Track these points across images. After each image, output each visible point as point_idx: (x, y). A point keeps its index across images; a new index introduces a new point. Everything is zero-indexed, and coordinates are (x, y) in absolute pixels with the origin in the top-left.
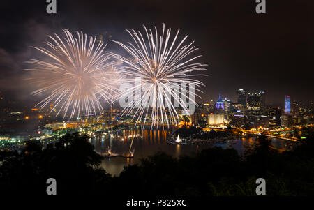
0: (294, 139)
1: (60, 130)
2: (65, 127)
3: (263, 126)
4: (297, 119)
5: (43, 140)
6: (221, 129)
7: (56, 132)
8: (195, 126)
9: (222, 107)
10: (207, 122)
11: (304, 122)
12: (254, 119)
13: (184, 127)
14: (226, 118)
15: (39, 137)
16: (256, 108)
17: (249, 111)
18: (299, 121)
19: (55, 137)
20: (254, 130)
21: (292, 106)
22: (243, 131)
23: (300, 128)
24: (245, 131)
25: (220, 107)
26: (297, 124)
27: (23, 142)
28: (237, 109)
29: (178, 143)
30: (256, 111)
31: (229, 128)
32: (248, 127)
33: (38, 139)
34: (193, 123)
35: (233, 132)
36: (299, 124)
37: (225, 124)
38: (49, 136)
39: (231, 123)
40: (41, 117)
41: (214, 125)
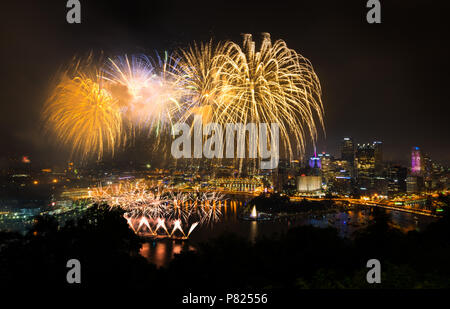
0: (426, 213)
1: (84, 200)
2: (90, 196)
3: (379, 194)
4: (430, 183)
5: (58, 215)
6: (317, 197)
7: (77, 203)
8: (279, 193)
9: (319, 164)
10: (296, 187)
11: (440, 186)
12: (365, 183)
13: (263, 195)
14: (324, 181)
15: (52, 210)
16: (368, 166)
17: (359, 170)
18: (434, 185)
19: (76, 210)
20: (366, 199)
21: (422, 163)
22: (349, 200)
23: (435, 195)
24: (352, 201)
25: (316, 165)
26: (431, 190)
27: (30, 218)
28: (341, 168)
29: (253, 219)
30: (369, 170)
31: (329, 196)
32: (357, 195)
33: (51, 213)
34: (275, 189)
35: (334, 202)
36: (433, 190)
37: (322, 190)
38: (67, 209)
39: (331, 189)
40: (55, 181)
41: (307, 192)
